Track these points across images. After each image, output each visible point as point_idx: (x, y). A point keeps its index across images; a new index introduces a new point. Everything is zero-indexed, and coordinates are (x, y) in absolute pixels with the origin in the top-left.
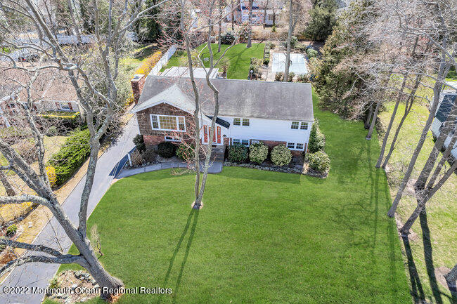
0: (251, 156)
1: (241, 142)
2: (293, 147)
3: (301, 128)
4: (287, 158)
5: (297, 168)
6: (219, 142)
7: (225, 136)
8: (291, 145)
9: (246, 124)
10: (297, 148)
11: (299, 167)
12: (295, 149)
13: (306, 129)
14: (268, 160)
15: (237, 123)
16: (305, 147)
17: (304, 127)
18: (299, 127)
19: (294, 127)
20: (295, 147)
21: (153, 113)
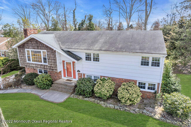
0: (96, 89)
1: (93, 78)
2: (144, 88)
3: (152, 65)
4: (135, 96)
5: (148, 111)
6: (75, 77)
7: (78, 71)
8: (142, 86)
9: (96, 59)
10: (149, 88)
11: (151, 109)
12: (146, 90)
13: (158, 66)
14: (114, 96)
15: (88, 58)
16: (158, 88)
17: (156, 63)
18: (150, 64)
19: (145, 63)
20: (147, 88)
21: (27, 48)
